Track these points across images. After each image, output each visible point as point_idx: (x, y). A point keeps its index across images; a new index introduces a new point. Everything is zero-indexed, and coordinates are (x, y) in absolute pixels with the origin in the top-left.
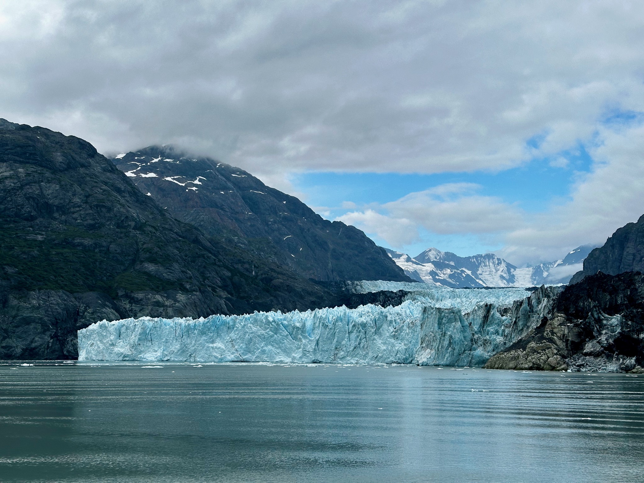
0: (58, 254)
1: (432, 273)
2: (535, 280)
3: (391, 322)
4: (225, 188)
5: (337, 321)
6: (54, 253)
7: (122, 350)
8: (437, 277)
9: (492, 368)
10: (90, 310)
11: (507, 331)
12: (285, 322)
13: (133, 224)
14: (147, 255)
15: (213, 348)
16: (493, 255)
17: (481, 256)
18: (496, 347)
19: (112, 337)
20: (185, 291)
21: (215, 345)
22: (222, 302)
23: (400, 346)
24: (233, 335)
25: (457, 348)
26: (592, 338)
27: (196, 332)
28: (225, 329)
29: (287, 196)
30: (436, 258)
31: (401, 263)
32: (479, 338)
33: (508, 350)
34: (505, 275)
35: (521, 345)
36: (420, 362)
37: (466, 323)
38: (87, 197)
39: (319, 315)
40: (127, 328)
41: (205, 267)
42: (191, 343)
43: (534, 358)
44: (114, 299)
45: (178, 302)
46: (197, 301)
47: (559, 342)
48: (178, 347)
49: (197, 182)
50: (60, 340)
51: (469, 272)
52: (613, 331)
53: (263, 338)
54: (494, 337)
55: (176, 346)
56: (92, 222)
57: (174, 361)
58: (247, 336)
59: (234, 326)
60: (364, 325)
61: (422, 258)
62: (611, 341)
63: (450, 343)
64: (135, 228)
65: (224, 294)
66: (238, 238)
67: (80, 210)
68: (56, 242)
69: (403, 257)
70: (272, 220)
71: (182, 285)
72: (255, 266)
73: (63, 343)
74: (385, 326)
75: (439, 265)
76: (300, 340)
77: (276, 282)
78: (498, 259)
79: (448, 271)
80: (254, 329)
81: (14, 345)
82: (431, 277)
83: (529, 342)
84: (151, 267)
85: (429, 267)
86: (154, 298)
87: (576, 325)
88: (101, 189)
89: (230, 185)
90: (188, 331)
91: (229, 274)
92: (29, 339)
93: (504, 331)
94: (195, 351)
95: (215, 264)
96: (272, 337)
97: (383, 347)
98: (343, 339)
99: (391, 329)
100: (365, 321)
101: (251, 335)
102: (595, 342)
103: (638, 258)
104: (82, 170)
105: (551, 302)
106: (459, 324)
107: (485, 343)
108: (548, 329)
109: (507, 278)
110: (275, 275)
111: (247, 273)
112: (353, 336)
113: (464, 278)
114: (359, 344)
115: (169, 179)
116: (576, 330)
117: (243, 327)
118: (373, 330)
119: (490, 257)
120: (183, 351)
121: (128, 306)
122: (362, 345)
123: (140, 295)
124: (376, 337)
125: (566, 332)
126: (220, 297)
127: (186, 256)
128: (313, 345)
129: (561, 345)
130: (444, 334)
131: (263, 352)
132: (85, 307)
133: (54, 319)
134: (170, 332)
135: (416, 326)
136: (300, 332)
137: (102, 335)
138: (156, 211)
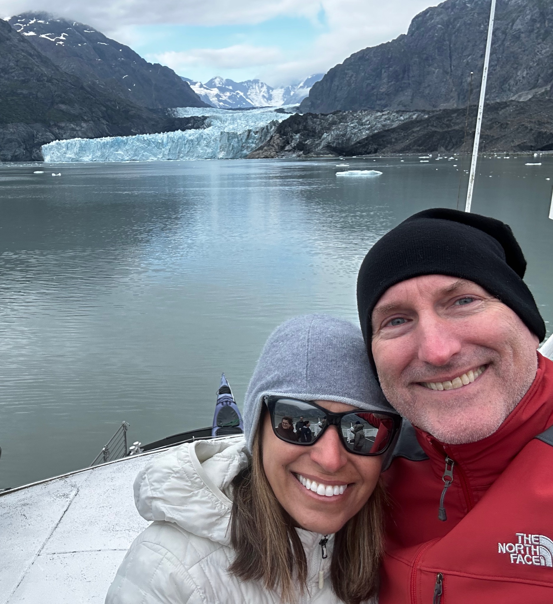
0: (11, 100)
1: (218, 96)
2: (285, 97)
3: (205, 139)
4: (82, 42)
5: (179, 139)
6: (9, 100)
7: (70, 156)
8: (220, 99)
9: (249, 158)
10: (40, 134)
11: (257, 142)
12: (153, 140)
13: (45, 78)
14: (59, 99)
15: (117, 154)
16: (258, 80)
17: (249, 81)
18: (252, 149)
19: (64, 149)
20: (85, 121)
21: (118, 152)
22: (105, 127)
23: (209, 150)
24: (127, 147)
25: (235, 150)
26: (289, 144)
27: (108, 146)
28: (123, 144)
29: (122, 45)
30: (220, 84)
31: (196, 89)
32: (245, 145)
33: (256, 151)
34: (265, 95)
35: (261, 148)
36: (220, 157)
37: (240, 139)
38: (17, 61)
39: (170, 136)
40: (71, 144)
41: (91, 105)
42: (107, 152)
43: (265, 154)
44: (49, 127)
45: (83, 128)
46: (92, 127)
47: (276, 146)
48: (100, 154)
49: (62, 38)
50: (29, 151)
51: (242, 94)
52: (296, 141)
53: (142, 148)
54: (251, 144)
55: (99, 154)
56: (23, 78)
57: (98, 161)
58: (134, 148)
59: (127, 142)
60: (192, 141)
61: (211, 85)
62: (295, 145)
63: (233, 149)
64: (47, 81)
65: (104, 122)
66: (99, 81)
67: (15, 71)
68: (8, 92)
69: (197, 85)
70: (114, 64)
71: (82, 117)
72: (118, 103)
73: (31, 153)
74: (202, 141)
75: (222, 90)
76: (161, 149)
77: (131, 113)
78: (262, 83)
79: (228, 94)
80: (138, 144)
81: (6, 154)
82: (216, 99)
83: (264, 147)
84: (63, 107)
85: (215, 91)
86: (70, 126)
87: (283, 139)
88: (22, 55)
89: (84, 39)
90: (104, 146)
91: (105, 109)
92: (13, 151)
93: (256, 142)
94: (109, 155)
95: (96, 103)
96: (147, 147)
97: (201, 151)
98: (182, 148)
99: (205, 142)
100: (192, 139)
101: (136, 147)
102: (289, 145)
103: (340, 88)
104: (8, 42)
105: (276, 128)
106: (236, 140)
107: (248, 147)
108: (272, 141)
109: (267, 96)
110: (130, 108)
111: (114, 108)
112: (187, 146)
113: (239, 98)
114: (190, 150)
115: (43, 36)
116: (283, 141)
117: (132, 143)
118: (196, 143)
119: (256, 81)
120: (103, 156)
121: (57, 131)
122: (191, 150)
123: (63, 125)
124: (198, 146)
125: (279, 142)
126: (103, 124)
127: (79, 98)
128: (168, 151)
129: (277, 147)
130: (230, 144)
131: (143, 155)
132: (37, 133)
133: (23, 139)
134: (95, 147)
135: (217, 140)
136: (161, 145)
137: (58, 148)
138: (54, 68)
